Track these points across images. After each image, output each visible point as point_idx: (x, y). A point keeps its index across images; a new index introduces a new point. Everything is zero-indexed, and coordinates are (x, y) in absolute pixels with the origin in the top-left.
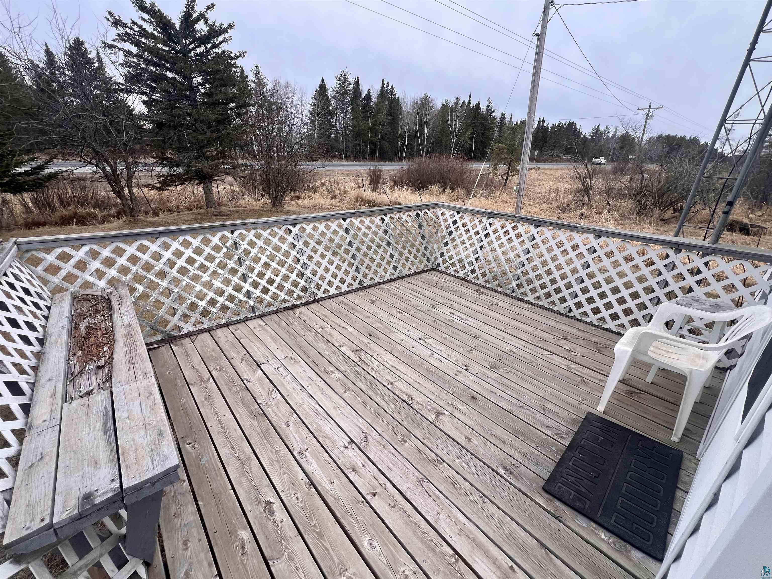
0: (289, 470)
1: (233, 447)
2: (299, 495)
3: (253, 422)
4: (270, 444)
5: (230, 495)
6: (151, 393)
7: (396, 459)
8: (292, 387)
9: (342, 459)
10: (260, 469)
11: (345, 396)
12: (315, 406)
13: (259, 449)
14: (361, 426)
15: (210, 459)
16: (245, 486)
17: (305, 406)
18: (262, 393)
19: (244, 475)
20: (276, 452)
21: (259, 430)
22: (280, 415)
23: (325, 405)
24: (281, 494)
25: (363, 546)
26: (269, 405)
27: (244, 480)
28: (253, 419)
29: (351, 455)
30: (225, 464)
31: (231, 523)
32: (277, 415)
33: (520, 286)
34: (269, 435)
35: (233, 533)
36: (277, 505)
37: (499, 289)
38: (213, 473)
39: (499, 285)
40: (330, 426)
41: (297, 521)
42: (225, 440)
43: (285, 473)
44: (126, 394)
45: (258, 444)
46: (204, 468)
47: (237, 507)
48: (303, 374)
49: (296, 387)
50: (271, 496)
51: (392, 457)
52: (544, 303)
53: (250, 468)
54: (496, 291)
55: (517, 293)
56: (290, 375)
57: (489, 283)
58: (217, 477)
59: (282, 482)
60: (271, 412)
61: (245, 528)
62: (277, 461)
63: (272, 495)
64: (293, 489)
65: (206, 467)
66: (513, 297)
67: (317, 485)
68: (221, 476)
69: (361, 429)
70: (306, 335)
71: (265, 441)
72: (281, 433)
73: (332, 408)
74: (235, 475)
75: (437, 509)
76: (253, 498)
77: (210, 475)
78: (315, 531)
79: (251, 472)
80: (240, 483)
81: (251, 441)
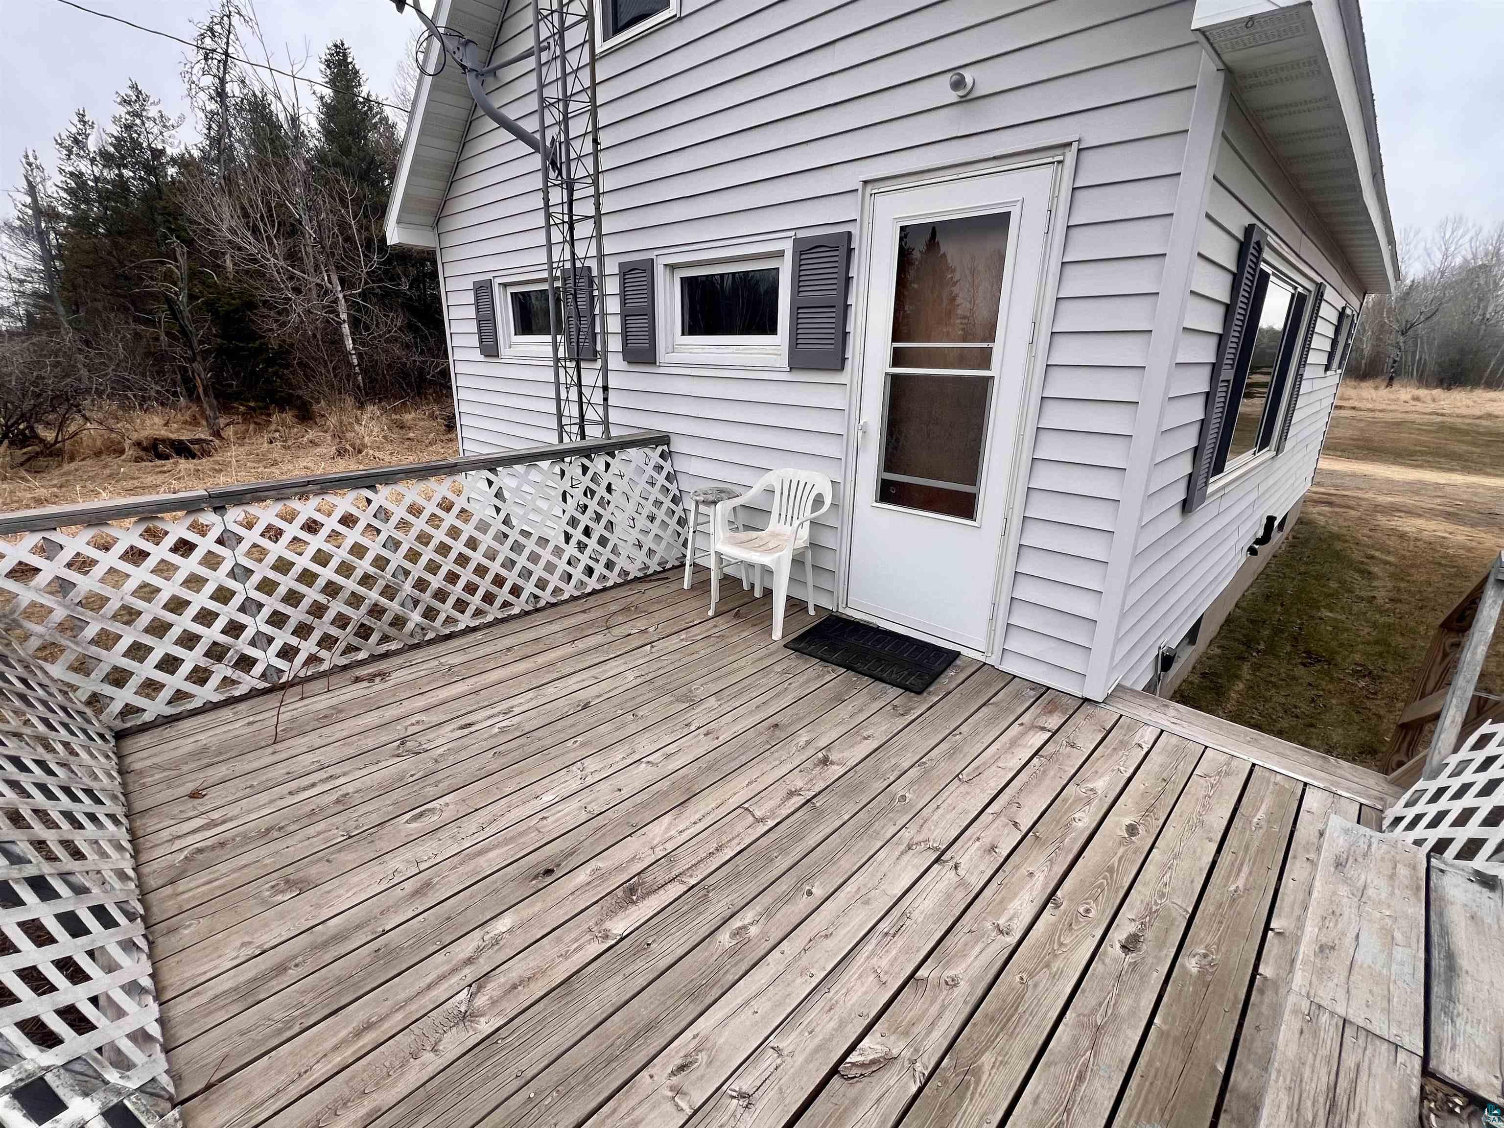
0: (1052, 942)
1: (1081, 1078)
2: (1081, 910)
3: (987, 1068)
4: (1021, 997)
5: (1164, 1021)
6: (1322, 948)
7: (944, 806)
8: (826, 1018)
9: (982, 868)
10: (1083, 991)
11: (819, 892)
12: (874, 942)
13: (1047, 1012)
14: (897, 853)
15: (1139, 1115)
16: (1131, 1002)
17: (884, 963)
18: (875, 1096)
19: (1115, 1016)
20: (1031, 976)
21: (1001, 1041)
22: (934, 1010)
23: (861, 926)
24: (1098, 937)
25: (1087, 827)
26: (916, 1050)
27: (1123, 1010)
28: (977, 1073)
29: (967, 856)
30: (1125, 1069)
31: (1195, 992)
32: (939, 1016)
33: (430, 614)
34: (1001, 1010)
35: (1203, 980)
36: (1118, 935)
37: (393, 646)
38: (1159, 1083)
39: (385, 639)
40: (919, 900)
41: (1118, 901)
42: (1076, 1110)
43: (1061, 944)
44: (1385, 1004)
45: (1034, 1023)
46: (1167, 1116)
47: (1170, 995)
48: (762, 1005)
49: (821, 1004)
50: (1113, 948)
51: (940, 811)
52: (493, 613)
53: (1094, 1011)
54: (386, 655)
55: (433, 629)
56: (773, 1041)
57: (358, 649)
58: (1157, 1070)
59: (1078, 943)
60: (936, 1034)
61: (1183, 966)
62: (1048, 966)
63: (1109, 948)
64: (1077, 922)
65: (1163, 1111)
66: (430, 642)
67: (1049, 891)
68: (1150, 1063)
69: (902, 853)
70: (523, 1064)
71: (1020, 1010)
72: (984, 985)
73: (867, 907)
74: (1129, 1032)
75: (994, 768)
76: (1137, 977)
77: (1169, 1090)
78: (1111, 877)
79: (1100, 1005)
80: (1133, 1012)
81: (1040, 1042)
